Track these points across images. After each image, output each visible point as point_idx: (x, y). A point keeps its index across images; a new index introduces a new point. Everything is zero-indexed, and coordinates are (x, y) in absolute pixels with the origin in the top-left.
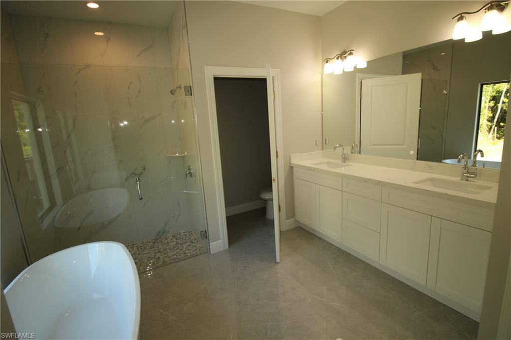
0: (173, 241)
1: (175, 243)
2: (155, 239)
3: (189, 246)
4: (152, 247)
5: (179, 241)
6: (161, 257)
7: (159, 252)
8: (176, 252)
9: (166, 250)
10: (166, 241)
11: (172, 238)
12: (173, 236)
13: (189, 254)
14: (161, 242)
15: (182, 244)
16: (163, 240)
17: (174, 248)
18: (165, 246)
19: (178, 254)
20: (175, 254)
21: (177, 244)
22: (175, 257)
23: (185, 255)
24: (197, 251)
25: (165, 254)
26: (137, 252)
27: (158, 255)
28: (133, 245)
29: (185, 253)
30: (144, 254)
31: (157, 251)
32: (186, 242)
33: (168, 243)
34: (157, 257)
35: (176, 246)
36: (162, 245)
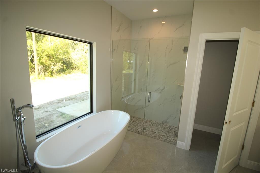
0: (167, 129)
1: (167, 130)
2: (161, 123)
3: (172, 135)
4: (157, 126)
5: (170, 130)
6: (157, 133)
7: (158, 130)
8: (164, 135)
9: (161, 131)
10: (164, 127)
11: (168, 127)
12: (169, 126)
13: (168, 140)
14: (162, 126)
15: (170, 132)
16: (164, 126)
17: (165, 132)
18: (162, 129)
19: (164, 136)
20: (162, 135)
21: (168, 131)
22: (162, 137)
23: (166, 139)
24: (173, 141)
25: (159, 132)
26: (150, 125)
27: (156, 131)
28: (151, 121)
29: (167, 138)
30: (152, 127)
31: (157, 129)
32: (172, 133)
33: (164, 128)
34: (155, 132)
35: (166, 132)
36: (161, 128)
